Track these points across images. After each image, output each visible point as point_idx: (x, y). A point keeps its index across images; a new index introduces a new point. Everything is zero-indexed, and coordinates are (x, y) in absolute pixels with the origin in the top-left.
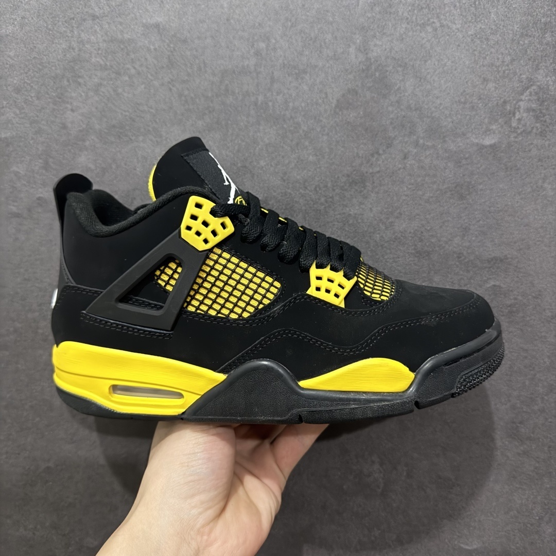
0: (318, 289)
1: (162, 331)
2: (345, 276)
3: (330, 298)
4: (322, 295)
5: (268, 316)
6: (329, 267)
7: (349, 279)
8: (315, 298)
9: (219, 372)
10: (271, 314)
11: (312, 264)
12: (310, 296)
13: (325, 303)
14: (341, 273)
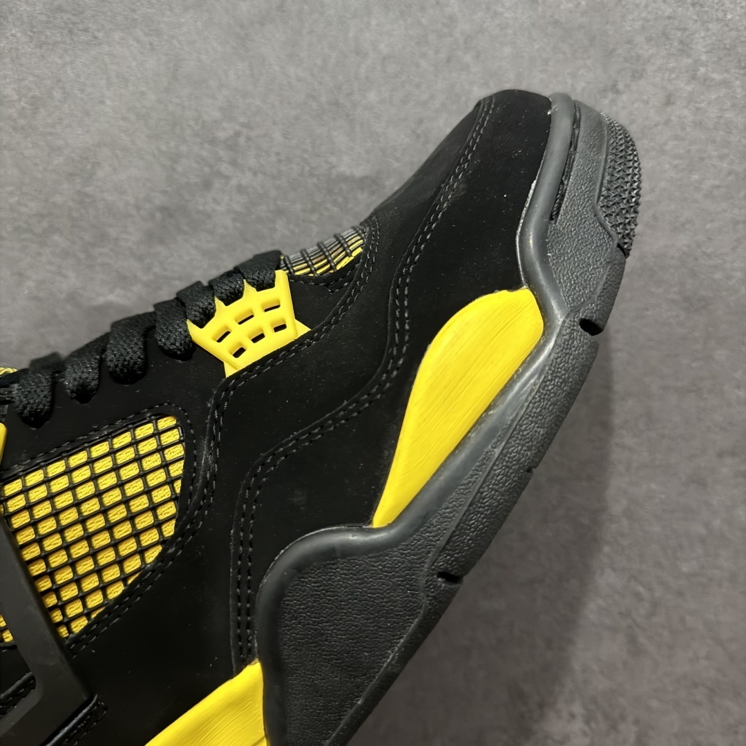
0: (239, 352)
1: (80, 716)
2: (261, 286)
3: (274, 342)
4: (255, 353)
5: (207, 484)
6: (219, 304)
7: (271, 285)
8: (250, 368)
9: (239, 671)
10: (205, 477)
11: (186, 331)
12: (237, 376)
13: (274, 355)
14: (249, 290)
